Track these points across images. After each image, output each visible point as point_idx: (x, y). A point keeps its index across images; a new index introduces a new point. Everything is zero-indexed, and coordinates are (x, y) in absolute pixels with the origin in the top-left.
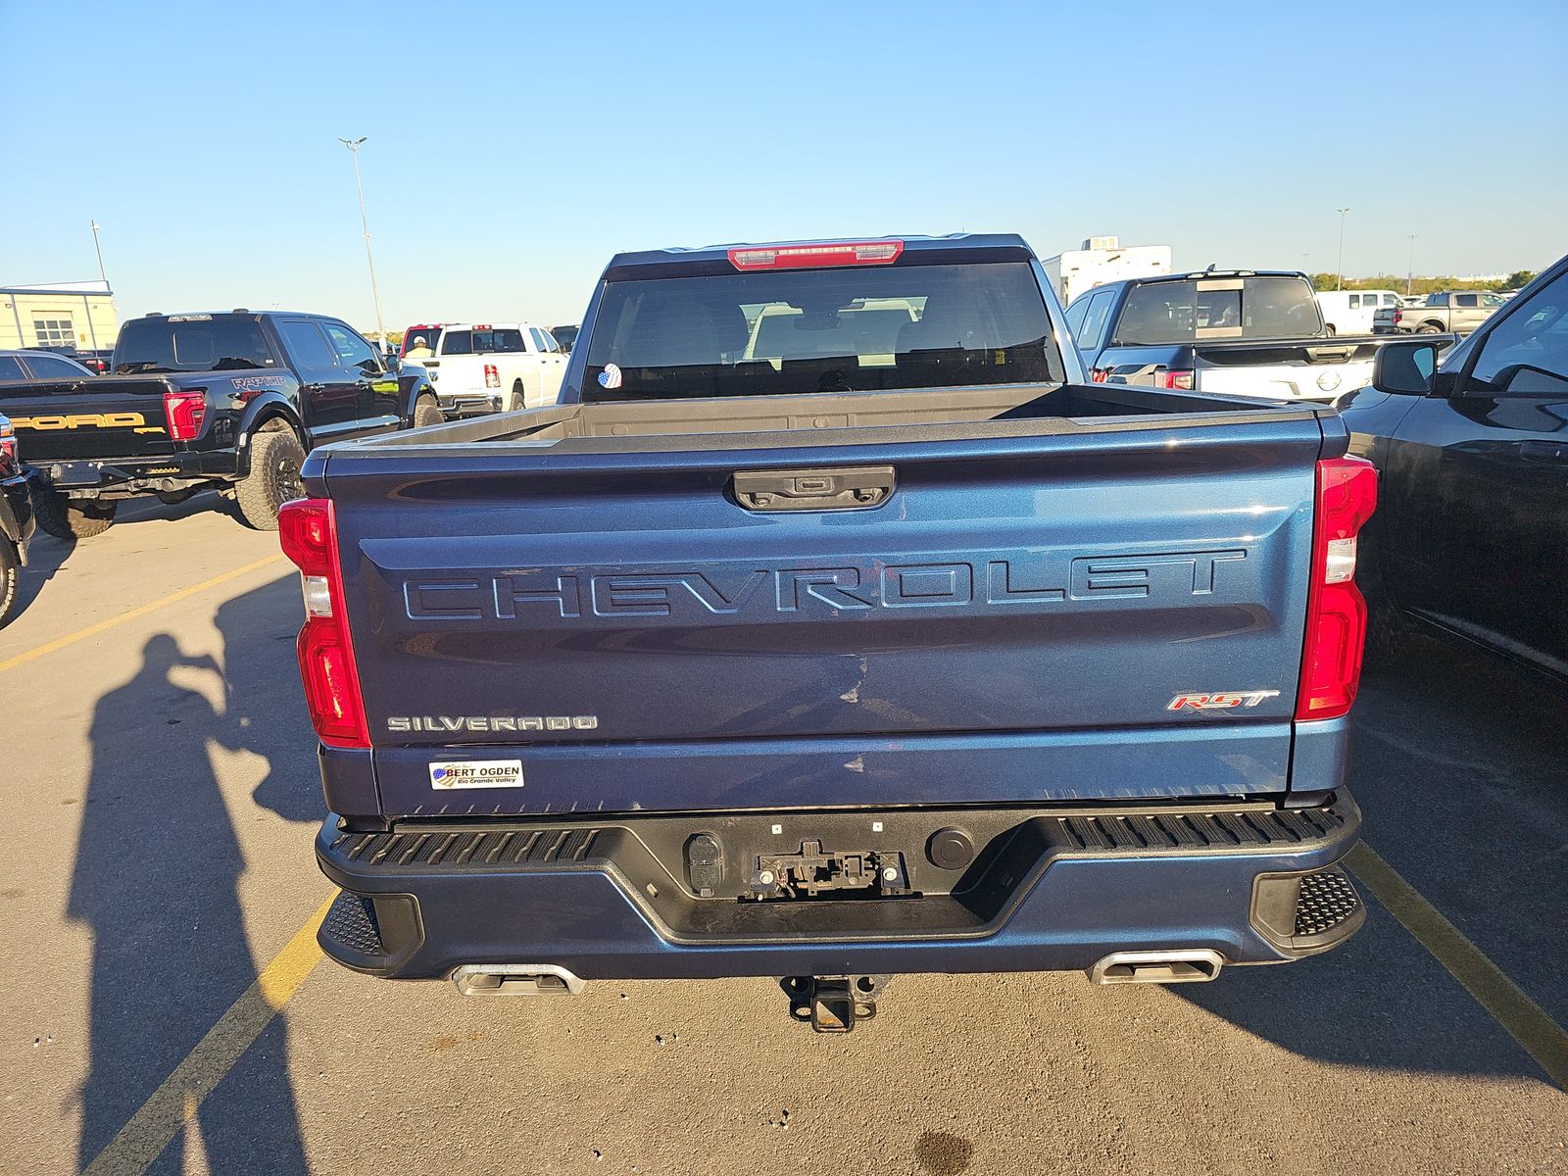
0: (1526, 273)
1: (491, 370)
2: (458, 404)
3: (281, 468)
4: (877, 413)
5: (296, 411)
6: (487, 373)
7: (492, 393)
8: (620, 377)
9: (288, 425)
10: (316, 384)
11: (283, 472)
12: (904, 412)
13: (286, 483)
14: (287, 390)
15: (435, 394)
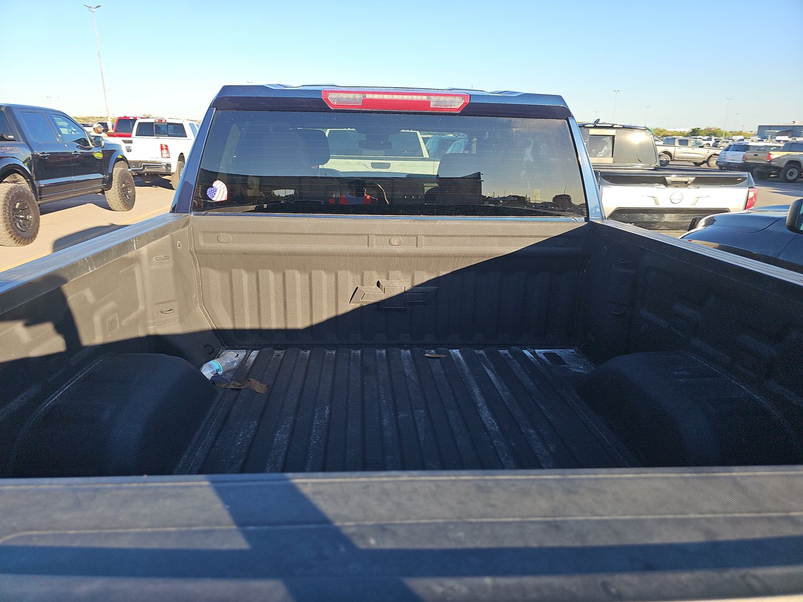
0: (699, 129)
1: (164, 147)
2: (144, 166)
3: (17, 207)
4: (441, 236)
5: (28, 170)
6: (162, 149)
7: (165, 161)
8: (226, 192)
9: (24, 179)
10: (43, 153)
11: (19, 209)
12: (463, 236)
13: (21, 216)
14: (21, 155)
15: (127, 161)
